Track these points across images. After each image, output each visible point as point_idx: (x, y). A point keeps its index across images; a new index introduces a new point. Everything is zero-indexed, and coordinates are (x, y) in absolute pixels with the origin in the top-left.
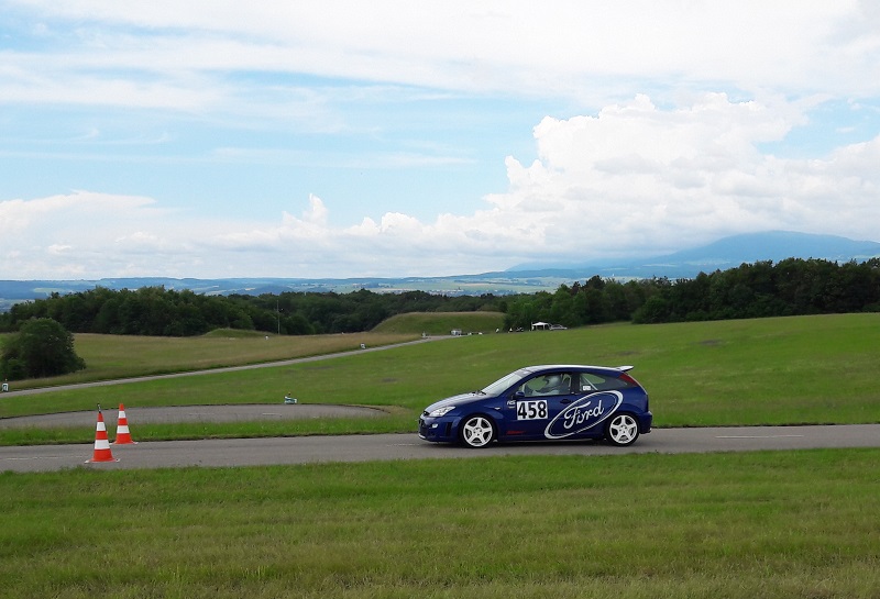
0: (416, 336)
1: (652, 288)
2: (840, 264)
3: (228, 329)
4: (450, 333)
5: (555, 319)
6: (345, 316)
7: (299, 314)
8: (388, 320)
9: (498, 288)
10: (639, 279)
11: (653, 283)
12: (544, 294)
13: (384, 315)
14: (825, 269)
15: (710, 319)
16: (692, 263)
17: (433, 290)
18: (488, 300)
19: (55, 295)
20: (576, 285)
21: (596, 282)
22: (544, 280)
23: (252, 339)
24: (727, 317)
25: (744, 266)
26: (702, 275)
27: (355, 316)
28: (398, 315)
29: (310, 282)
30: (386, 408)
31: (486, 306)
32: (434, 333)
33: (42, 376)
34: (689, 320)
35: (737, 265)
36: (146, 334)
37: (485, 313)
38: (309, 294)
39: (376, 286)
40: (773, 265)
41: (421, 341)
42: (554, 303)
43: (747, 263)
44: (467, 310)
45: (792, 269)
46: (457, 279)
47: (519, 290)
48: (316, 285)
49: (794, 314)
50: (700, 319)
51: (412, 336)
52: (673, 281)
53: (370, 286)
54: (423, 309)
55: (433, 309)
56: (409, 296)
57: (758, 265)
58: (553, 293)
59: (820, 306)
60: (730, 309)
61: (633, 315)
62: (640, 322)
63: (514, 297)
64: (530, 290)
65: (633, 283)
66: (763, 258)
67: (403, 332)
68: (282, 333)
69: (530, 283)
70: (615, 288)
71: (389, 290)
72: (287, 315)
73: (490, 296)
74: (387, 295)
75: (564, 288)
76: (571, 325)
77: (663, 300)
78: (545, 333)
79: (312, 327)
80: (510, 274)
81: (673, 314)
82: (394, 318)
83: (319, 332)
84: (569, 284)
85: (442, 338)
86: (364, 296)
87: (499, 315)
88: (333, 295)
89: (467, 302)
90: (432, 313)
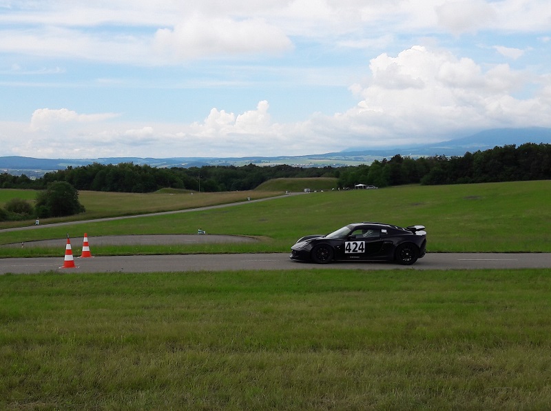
0: (282, 192)
1: (435, 162)
3: (169, 188)
4: (303, 191)
5: (370, 182)
6: (239, 180)
7: (212, 179)
8: (265, 183)
9: (335, 163)
10: (426, 157)
11: (435, 159)
12: (363, 166)
13: (263, 180)
15: (473, 182)
16: (464, 146)
17: (294, 164)
18: (328, 170)
19: (70, 168)
20: (385, 160)
21: (397, 159)
22: (365, 157)
23: (183, 194)
24: (485, 181)
25: (496, 148)
26: (468, 154)
27: (245, 180)
28: (272, 180)
29: (220, 160)
30: (259, 237)
31: (327, 174)
32: (293, 191)
33: (60, 216)
34: (459, 183)
35: (492, 147)
36: (122, 191)
37: (326, 178)
38: (218, 167)
39: (260, 162)
40: (516, 148)
41: (284, 196)
42: (370, 172)
43: (499, 146)
44: (315, 177)
45: (529, 150)
46: (310, 157)
47: (349, 164)
48: (224, 162)
49: (531, 179)
50: (466, 182)
51: (279, 193)
52: (449, 157)
53: (256, 162)
54: (287, 176)
55: (293, 176)
56: (279, 168)
57: (506, 147)
58: (370, 165)
60: (487, 175)
62: (426, 184)
63: (344, 168)
64: (356, 164)
65: (422, 159)
66: (509, 143)
67: (274, 190)
68: (201, 191)
69: (356, 159)
70: (409, 162)
71: (267, 164)
72: (205, 180)
73: (330, 167)
74: (265, 167)
75: (377, 162)
76: (381, 186)
77: (442, 170)
78: (363, 191)
79: (219, 187)
80: (344, 154)
81: (448, 179)
82: (269, 181)
83: (223, 190)
84: (380, 159)
85: (298, 194)
86: (251, 168)
87: (335, 179)
88: (232, 167)
89: (315, 172)
90: (292, 179)
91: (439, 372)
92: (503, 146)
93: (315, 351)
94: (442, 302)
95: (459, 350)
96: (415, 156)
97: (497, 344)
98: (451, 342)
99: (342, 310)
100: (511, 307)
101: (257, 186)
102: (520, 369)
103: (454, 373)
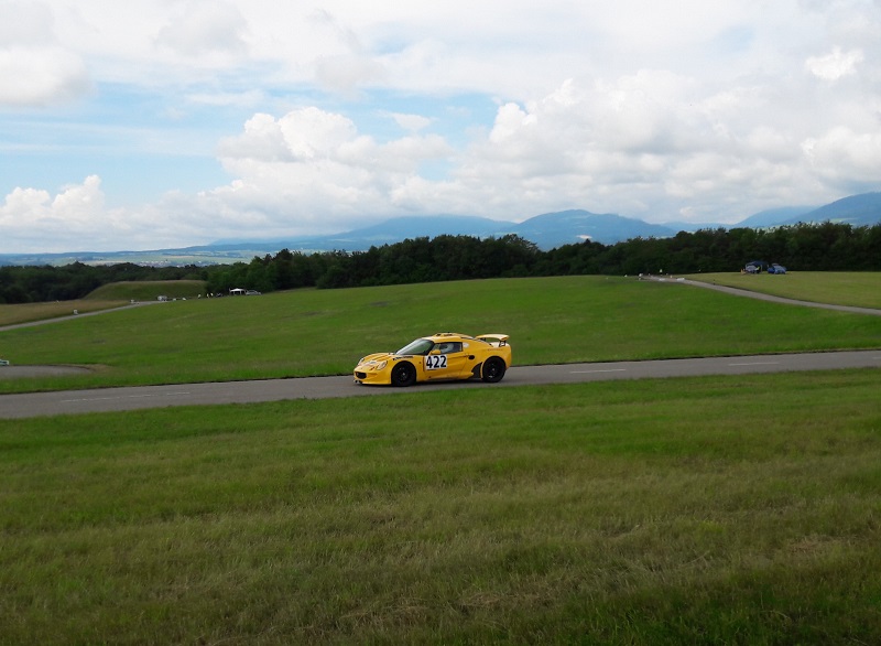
0: (125, 302)
1: (333, 259)
2: (482, 240)
4: (157, 299)
5: (251, 286)
6: (60, 285)
7: (18, 285)
8: (99, 289)
9: (201, 260)
10: (322, 252)
11: (333, 254)
12: (240, 264)
13: (97, 284)
14: (471, 243)
15: (381, 284)
16: (368, 239)
17: (143, 262)
18: (192, 270)
20: (268, 256)
21: (285, 254)
22: (243, 253)
24: (395, 283)
25: (407, 241)
26: (373, 248)
27: (70, 285)
28: (110, 284)
29: (30, 256)
30: (93, 366)
31: (190, 275)
32: (142, 299)
34: (364, 285)
35: (402, 241)
37: (189, 281)
38: (27, 267)
39: (91, 259)
40: (430, 240)
41: (129, 306)
42: (249, 272)
43: (410, 238)
44: (172, 279)
45: (445, 243)
46: (165, 252)
47: (220, 261)
48: (35, 259)
49: (448, 279)
50: (372, 284)
51: (121, 302)
52: (350, 253)
53: (84, 260)
54: (132, 279)
55: (142, 278)
56: (119, 267)
57: (418, 240)
58: (248, 263)
59: (467, 274)
60: (397, 276)
61: (317, 282)
62: (323, 287)
63: (215, 267)
64: (230, 261)
65: (317, 255)
66: (421, 234)
67: (112, 300)
69: (230, 255)
70: (300, 259)
71: (102, 263)
72: (7, 286)
73: (193, 266)
74: (99, 267)
75: (258, 259)
76: (264, 290)
77: (342, 269)
78: (241, 297)
79: (29, 296)
80: (212, 248)
81: (351, 280)
82: (105, 287)
83: (36, 301)
84: (262, 256)
85: (149, 303)
86: (78, 268)
87: (201, 282)
88: (49, 267)
89: (172, 273)
90: (140, 282)
91: (330, 530)
92: (414, 239)
93: (165, 520)
94: (339, 439)
95: (358, 498)
96: (308, 252)
97: (403, 487)
98: (348, 490)
99: (207, 460)
100: (422, 438)
101: (88, 293)
102: (428, 516)
103: (348, 530)
